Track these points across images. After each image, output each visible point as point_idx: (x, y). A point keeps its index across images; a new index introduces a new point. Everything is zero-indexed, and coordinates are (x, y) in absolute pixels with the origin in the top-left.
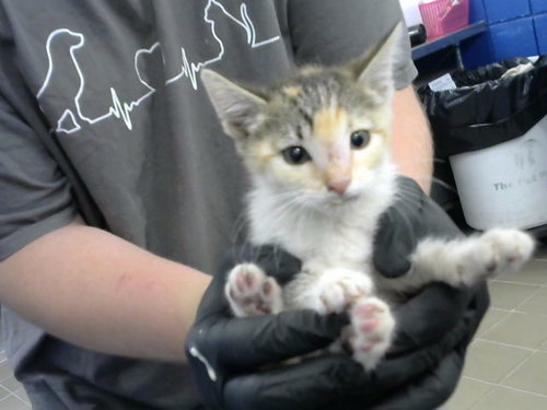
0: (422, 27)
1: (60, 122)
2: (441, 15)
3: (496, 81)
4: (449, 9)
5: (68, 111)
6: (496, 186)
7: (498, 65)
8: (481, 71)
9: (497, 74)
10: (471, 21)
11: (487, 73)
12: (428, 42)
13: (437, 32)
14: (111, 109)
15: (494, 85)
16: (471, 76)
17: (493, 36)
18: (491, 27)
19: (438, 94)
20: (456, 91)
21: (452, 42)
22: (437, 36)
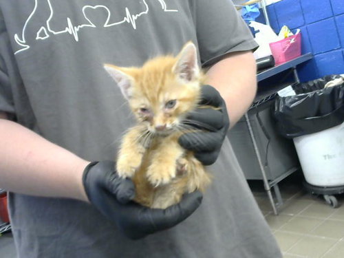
0: (272, 57)
1: (38, 33)
2: (284, 49)
3: (321, 90)
4: (289, 45)
5: (43, 28)
6: (325, 156)
7: (321, 80)
8: (311, 84)
9: (321, 86)
10: (302, 53)
11: (314, 85)
12: (276, 67)
13: (282, 61)
14: (67, 28)
15: (320, 93)
16: (305, 87)
17: (317, 62)
18: (316, 56)
19: (284, 98)
20: (295, 97)
21: (291, 66)
22: (282, 63)
